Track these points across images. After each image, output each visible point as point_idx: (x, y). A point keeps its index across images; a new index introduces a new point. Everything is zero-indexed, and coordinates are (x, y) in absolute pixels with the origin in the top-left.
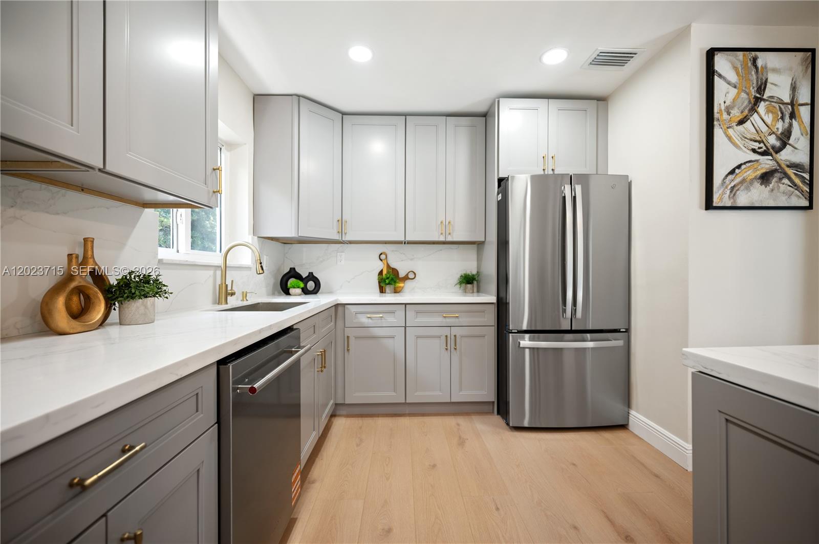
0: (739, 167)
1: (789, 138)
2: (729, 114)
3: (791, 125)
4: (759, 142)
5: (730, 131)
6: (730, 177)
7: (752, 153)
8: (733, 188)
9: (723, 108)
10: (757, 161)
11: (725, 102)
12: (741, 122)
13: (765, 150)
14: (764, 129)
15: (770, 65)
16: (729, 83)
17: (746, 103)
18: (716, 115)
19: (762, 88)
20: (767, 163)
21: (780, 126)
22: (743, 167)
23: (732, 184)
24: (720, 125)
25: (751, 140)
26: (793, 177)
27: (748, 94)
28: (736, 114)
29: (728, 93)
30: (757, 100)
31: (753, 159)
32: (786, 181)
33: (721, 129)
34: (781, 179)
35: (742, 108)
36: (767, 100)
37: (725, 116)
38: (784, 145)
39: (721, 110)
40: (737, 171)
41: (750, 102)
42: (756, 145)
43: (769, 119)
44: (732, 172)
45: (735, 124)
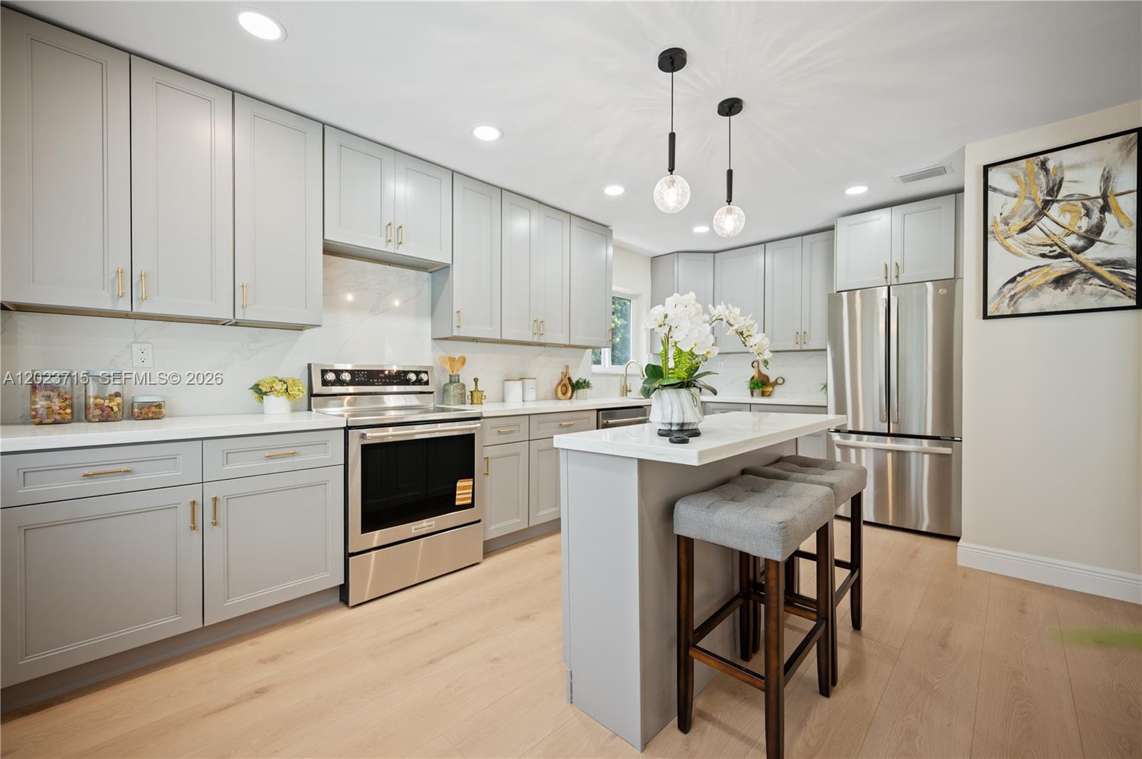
0: (1022, 274)
1: (1099, 234)
2: (1007, 224)
3: (1102, 220)
4: (1051, 246)
5: (1009, 241)
6: (1009, 286)
7: (1040, 258)
8: (1012, 297)
9: (999, 219)
10: (1048, 265)
11: (1001, 214)
12: (1024, 230)
13: (1060, 253)
14: (1058, 230)
15: (1066, 163)
16: (1007, 194)
17: (1031, 209)
18: (990, 229)
19: (1053, 190)
20: (1063, 266)
21: (1084, 224)
22: (1027, 274)
23: (1012, 293)
24: (995, 237)
25: (1039, 245)
26: (1108, 276)
27: (1034, 200)
28: (1017, 223)
29: (1006, 204)
30: (1047, 204)
31: (1042, 265)
32: (1096, 281)
33: (996, 242)
34: (1086, 280)
35: (1025, 215)
36: (1062, 201)
37: (1002, 227)
38: (1091, 243)
39: (995, 222)
40: (1018, 279)
41: (1036, 207)
42: (1046, 250)
43: (1065, 220)
44: (1013, 280)
45: (1015, 233)
